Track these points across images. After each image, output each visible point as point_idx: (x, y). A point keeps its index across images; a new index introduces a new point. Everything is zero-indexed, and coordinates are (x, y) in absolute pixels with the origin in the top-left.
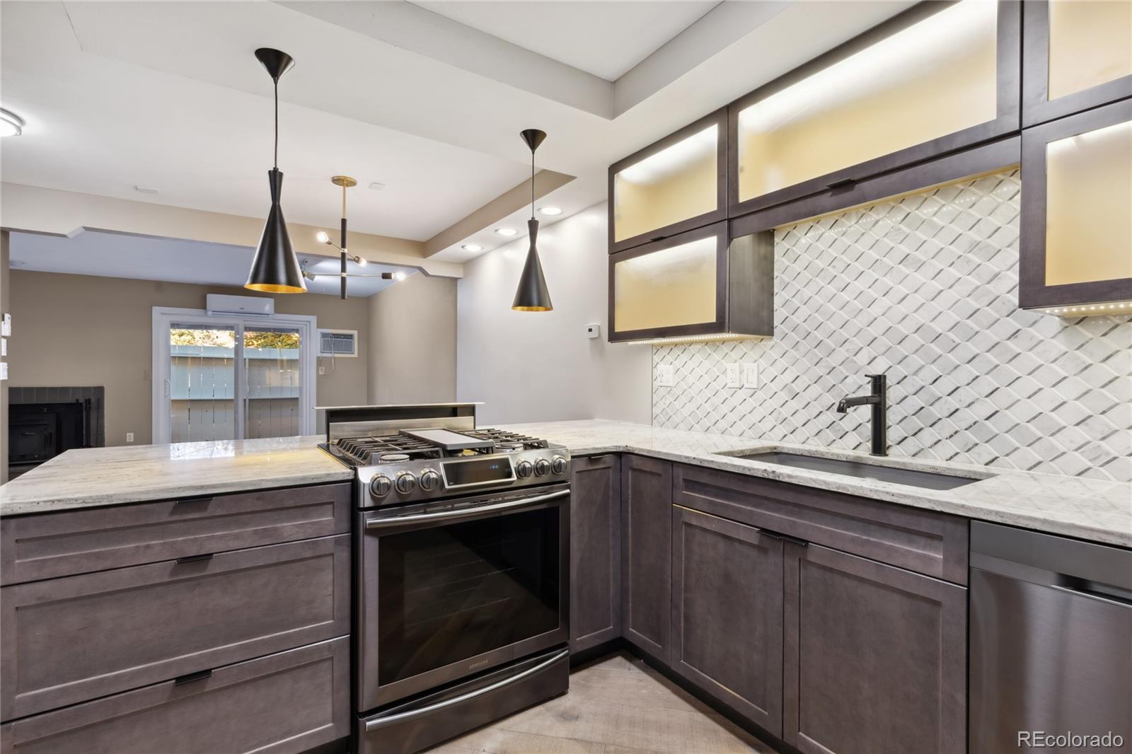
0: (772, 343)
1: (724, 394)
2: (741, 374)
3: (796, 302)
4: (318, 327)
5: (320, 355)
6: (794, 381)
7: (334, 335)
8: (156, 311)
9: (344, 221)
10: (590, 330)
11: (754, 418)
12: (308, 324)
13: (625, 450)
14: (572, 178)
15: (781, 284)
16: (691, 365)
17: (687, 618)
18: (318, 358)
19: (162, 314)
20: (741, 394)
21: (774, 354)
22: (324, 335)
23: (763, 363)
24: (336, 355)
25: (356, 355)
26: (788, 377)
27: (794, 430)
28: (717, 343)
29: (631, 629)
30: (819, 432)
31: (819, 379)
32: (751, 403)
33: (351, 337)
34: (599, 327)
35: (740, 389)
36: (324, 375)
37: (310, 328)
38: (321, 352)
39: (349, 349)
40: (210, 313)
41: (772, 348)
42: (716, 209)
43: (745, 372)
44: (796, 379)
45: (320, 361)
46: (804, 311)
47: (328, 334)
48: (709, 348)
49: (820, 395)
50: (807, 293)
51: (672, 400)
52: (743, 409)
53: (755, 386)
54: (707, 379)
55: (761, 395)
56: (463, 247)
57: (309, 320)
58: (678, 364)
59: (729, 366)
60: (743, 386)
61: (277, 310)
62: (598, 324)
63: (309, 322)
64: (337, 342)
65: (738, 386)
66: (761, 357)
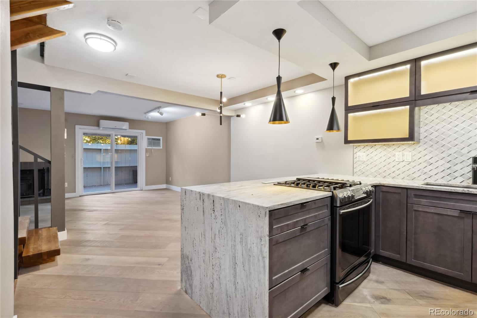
0: (419, 145)
1: (394, 163)
2: (402, 156)
3: (432, 130)
4: (146, 135)
5: (147, 147)
6: (430, 159)
7: (153, 139)
8: (77, 127)
9: (221, 93)
10: (317, 139)
11: (411, 172)
12: (141, 134)
13: (379, 185)
14: (326, 80)
15: (424, 124)
16: (375, 153)
17: (416, 244)
18: (146, 149)
19: (80, 128)
20: (404, 164)
21: (420, 149)
22: (149, 139)
23: (414, 152)
24: (154, 148)
25: (161, 148)
26: (427, 157)
27: (431, 177)
28: (390, 145)
29: (381, 251)
30: (443, 177)
31: (443, 158)
32: (408, 167)
33: (159, 140)
34: (322, 138)
35: (402, 162)
36: (149, 156)
37: (143, 136)
38: (147, 146)
39: (159, 145)
40: (101, 129)
41: (419, 147)
42: (409, 96)
43: (405, 155)
44: (431, 158)
45: (147, 150)
46: (435, 134)
47: (150, 138)
48: (385, 146)
49: (444, 164)
50: (437, 127)
51: (365, 166)
52: (404, 169)
53: (410, 161)
54: (384, 158)
55: (413, 164)
56: (244, 104)
57: (142, 132)
58: (368, 152)
59: (397, 153)
60: (404, 161)
61: (130, 128)
62: (322, 137)
63: (142, 133)
64: (154, 142)
65: (402, 161)
66: (413, 150)
